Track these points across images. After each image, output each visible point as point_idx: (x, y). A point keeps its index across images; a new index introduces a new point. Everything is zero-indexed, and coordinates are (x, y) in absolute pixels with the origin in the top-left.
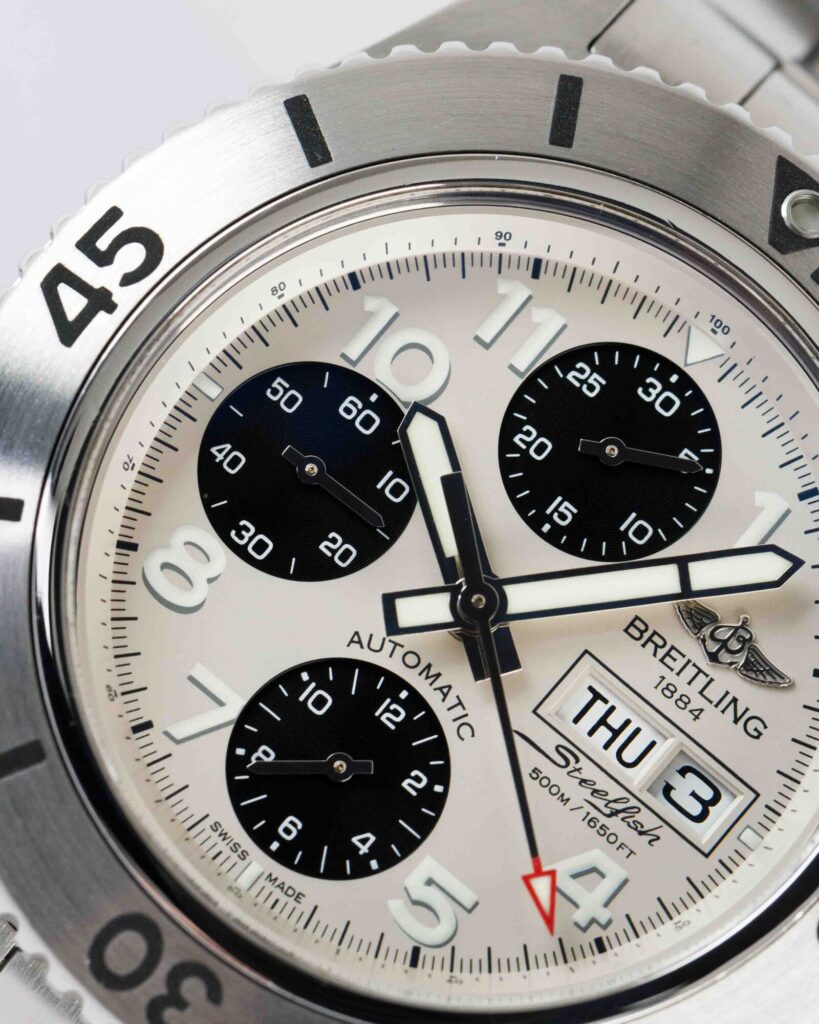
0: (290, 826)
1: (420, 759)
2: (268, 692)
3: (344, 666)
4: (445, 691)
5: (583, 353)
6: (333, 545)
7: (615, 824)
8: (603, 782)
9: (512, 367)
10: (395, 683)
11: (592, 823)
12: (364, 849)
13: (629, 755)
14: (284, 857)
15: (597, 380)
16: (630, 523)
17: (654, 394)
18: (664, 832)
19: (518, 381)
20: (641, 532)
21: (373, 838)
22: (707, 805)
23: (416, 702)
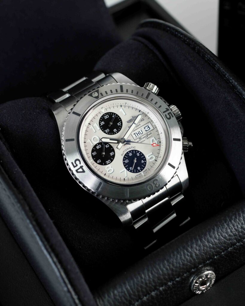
0: (139, 168)
1: (136, 153)
2: (125, 166)
3: (124, 157)
4: (130, 148)
5: (100, 123)
6: (112, 154)
7: (148, 136)
8: (144, 136)
9: (99, 130)
10: (127, 153)
11: (148, 139)
12: (143, 162)
13: (142, 133)
14: (142, 170)
15: (103, 122)
16: (118, 124)
17: (106, 117)
18: (151, 132)
19: (101, 130)
20: (120, 124)
21: (142, 161)
22: (149, 127)
23: (130, 151)
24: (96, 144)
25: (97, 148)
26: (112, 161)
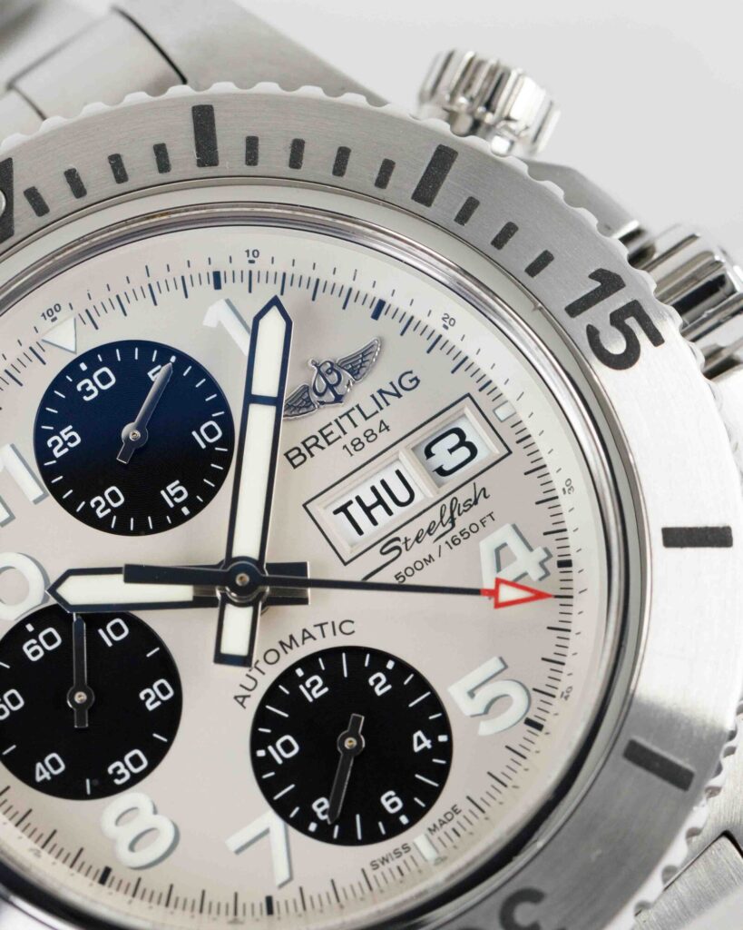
0: (390, 801)
1: (360, 674)
2: (268, 789)
3: (261, 717)
4: (307, 635)
5: (40, 438)
6: (152, 697)
7: (462, 522)
8: (423, 522)
9: (36, 502)
10: (287, 677)
11: (455, 541)
12: (427, 743)
13: (403, 495)
14: (416, 815)
15: (67, 432)
16: (201, 438)
17: (92, 387)
18: (480, 482)
19: (51, 499)
20: (211, 432)
21: (419, 733)
22: (463, 442)
23: (309, 663)
24: (19, 628)
25: (28, 653)
26: (157, 754)
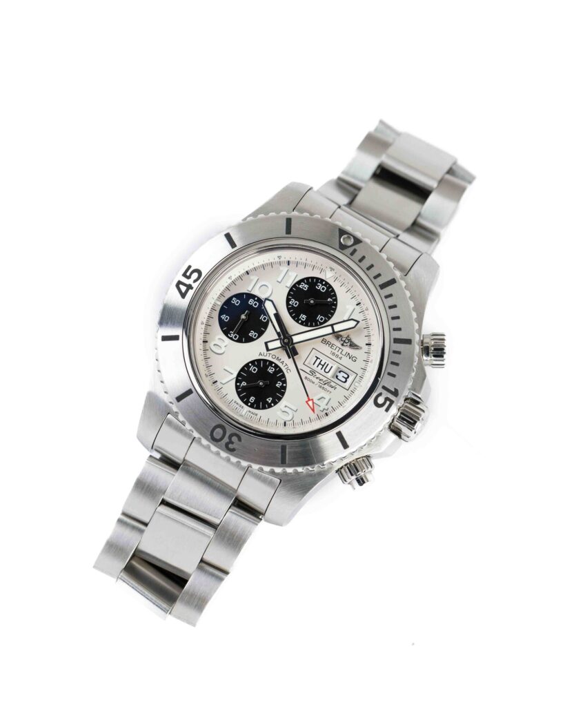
0: (252, 399)
1: (279, 379)
2: (242, 370)
3: (259, 361)
4: (282, 363)
5: (302, 280)
6: (252, 334)
7: (326, 386)
8: (321, 377)
9: (286, 286)
10: (271, 363)
11: (320, 387)
12: (270, 402)
13: (327, 370)
14: (252, 406)
15: (306, 286)
16: (319, 317)
17: (320, 287)
18: (337, 386)
19: (288, 290)
20: (322, 319)
21: (271, 399)
22: (346, 379)
23: (276, 366)
24: (255, 296)
25: (250, 301)
26: (239, 341)
